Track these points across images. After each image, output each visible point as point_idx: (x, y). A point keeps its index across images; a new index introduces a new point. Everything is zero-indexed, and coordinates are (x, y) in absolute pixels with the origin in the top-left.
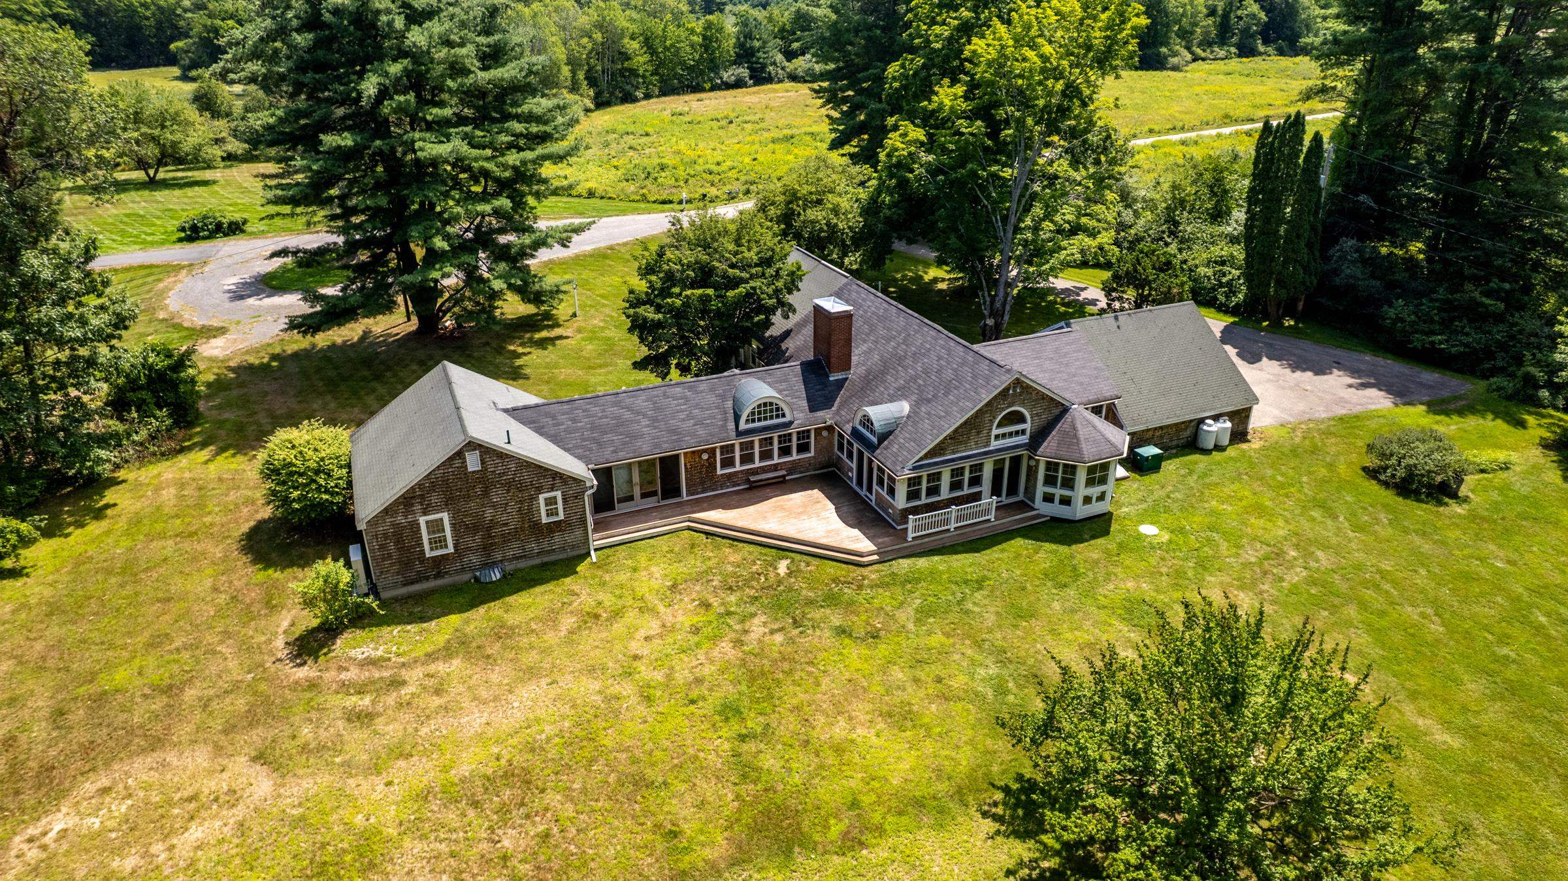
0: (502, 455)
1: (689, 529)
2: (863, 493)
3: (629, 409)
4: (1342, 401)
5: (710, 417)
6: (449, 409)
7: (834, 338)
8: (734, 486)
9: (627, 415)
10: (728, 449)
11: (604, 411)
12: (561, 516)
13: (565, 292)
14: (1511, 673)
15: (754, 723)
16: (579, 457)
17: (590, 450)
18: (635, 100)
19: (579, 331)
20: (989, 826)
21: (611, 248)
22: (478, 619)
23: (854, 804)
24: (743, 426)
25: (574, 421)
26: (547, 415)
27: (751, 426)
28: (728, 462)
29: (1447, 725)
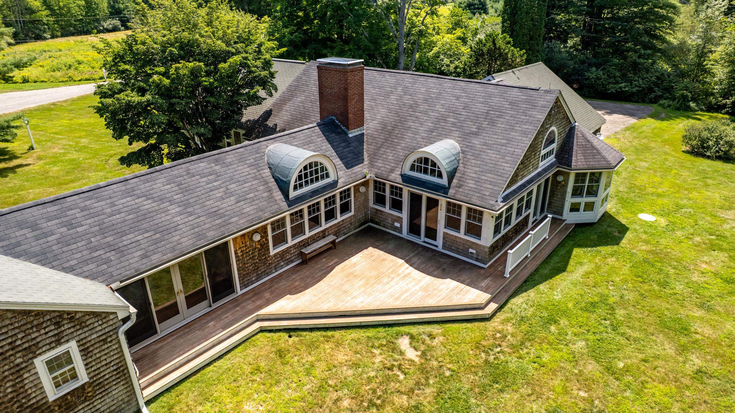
1: (262, 330)
2: (420, 240)
3: (148, 196)
5: (250, 191)
7: (350, 92)
8: (287, 264)
9: (148, 205)
10: (279, 224)
11: (113, 205)
12: (83, 377)
13: (16, 127)
16: (92, 277)
17: (108, 261)
18: (45, 39)
19: (40, 158)
21: (53, 104)
24: (293, 194)
25: (70, 225)
26: (21, 225)
27: (300, 192)
28: (280, 239)
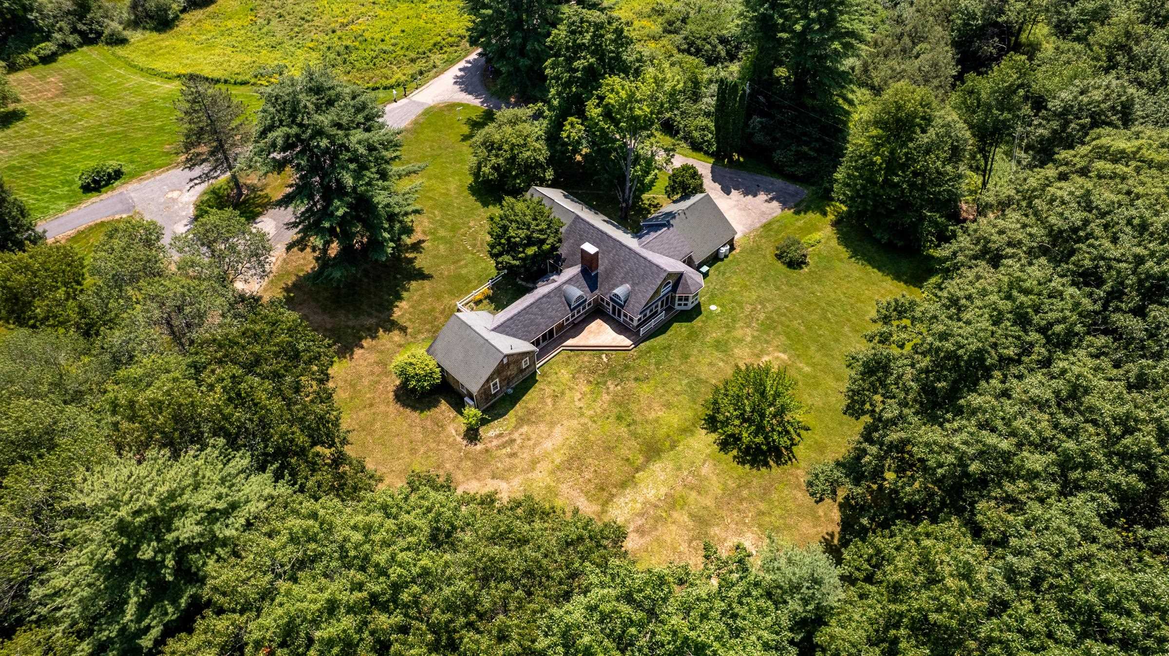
0: (512, 355)
1: (563, 350)
2: (616, 317)
4: (763, 213)
5: (560, 307)
6: (482, 341)
9: (532, 317)
11: (524, 318)
14: (822, 340)
15: (629, 420)
20: (704, 431)
22: (519, 409)
23: (669, 436)
24: (572, 307)
25: (517, 325)
26: (507, 327)
27: (574, 306)
29: (807, 364)
